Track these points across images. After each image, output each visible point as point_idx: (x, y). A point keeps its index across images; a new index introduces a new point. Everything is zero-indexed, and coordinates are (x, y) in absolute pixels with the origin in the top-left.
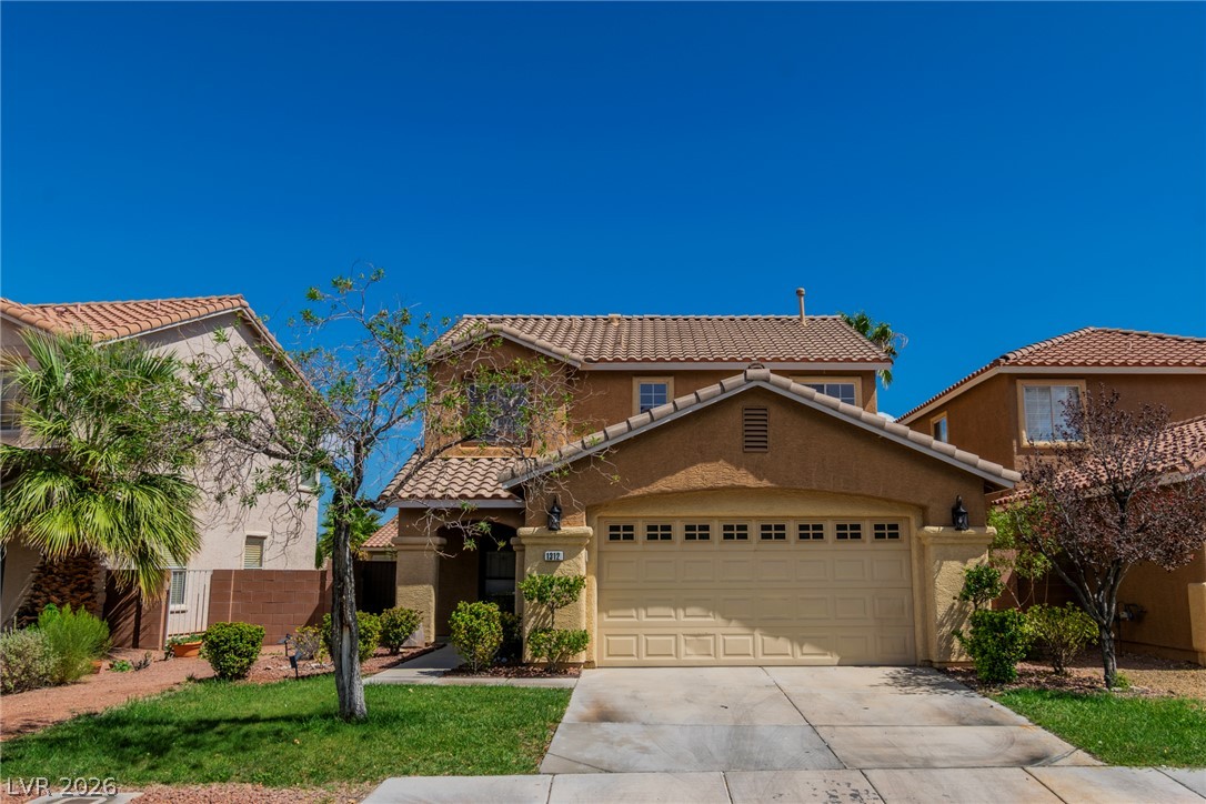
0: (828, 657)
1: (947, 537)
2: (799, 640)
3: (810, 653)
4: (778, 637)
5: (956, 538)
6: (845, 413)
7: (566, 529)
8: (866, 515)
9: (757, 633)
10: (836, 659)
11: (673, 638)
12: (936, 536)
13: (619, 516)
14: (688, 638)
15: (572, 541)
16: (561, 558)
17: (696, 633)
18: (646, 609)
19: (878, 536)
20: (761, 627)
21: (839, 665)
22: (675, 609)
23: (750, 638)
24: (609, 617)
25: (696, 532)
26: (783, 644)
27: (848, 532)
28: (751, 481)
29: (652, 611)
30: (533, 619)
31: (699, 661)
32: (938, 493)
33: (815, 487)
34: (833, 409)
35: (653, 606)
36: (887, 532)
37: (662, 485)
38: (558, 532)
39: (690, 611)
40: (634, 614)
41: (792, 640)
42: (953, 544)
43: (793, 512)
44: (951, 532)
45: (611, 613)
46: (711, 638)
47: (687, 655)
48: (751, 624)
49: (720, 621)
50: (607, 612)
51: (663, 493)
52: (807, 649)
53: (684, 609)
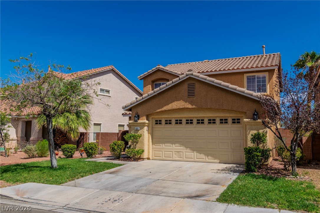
0: (216, 160)
1: (251, 123)
2: (207, 155)
3: (210, 159)
4: (201, 154)
5: (255, 123)
6: (216, 83)
8: (230, 116)
9: (195, 152)
10: (218, 161)
11: (171, 152)
12: (248, 122)
13: (158, 117)
14: (175, 153)
16: (139, 129)
17: (178, 151)
18: (164, 144)
19: (233, 122)
20: (196, 150)
21: (219, 163)
22: (172, 144)
23: (193, 153)
24: (155, 146)
25: (179, 122)
26: (202, 156)
27: (224, 121)
28: (190, 106)
29: (166, 145)
31: (178, 159)
33: (209, 107)
34: (212, 82)
35: (166, 143)
36: (237, 121)
37: (165, 108)
38: (138, 122)
39: (176, 145)
40: (161, 145)
41: (205, 155)
42: (254, 125)
43: (206, 115)
44: (252, 121)
45: (155, 145)
46: (182, 153)
47: (175, 157)
48: (193, 150)
49: (184, 148)
50: (154, 144)
51: (165, 111)
52: (209, 157)
53: (175, 144)
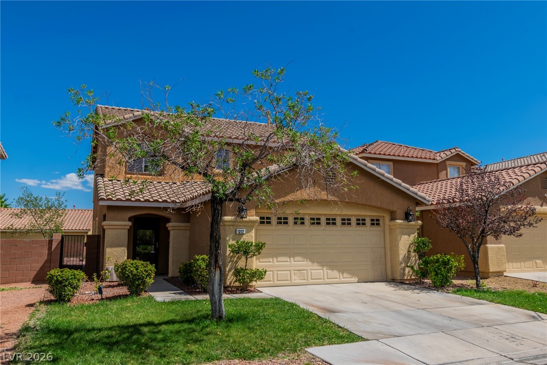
0: (353, 279)
1: (404, 225)
2: (342, 271)
3: (346, 277)
4: (333, 270)
5: (407, 225)
6: (369, 168)
7: (249, 218)
8: (368, 214)
9: (325, 268)
10: (356, 280)
11: (289, 272)
12: (401, 224)
13: (265, 213)
14: (295, 272)
15: (250, 224)
16: (244, 232)
17: (299, 269)
18: (277, 258)
19: (372, 224)
20: (327, 266)
21: (358, 282)
22: (290, 258)
23: (322, 271)
24: (260, 262)
25: (300, 221)
26: (335, 273)
27: (361, 222)
28: (328, 197)
29: (280, 259)
30: (230, 264)
31: (300, 283)
32: (399, 206)
33: (354, 201)
34: (365, 165)
35: (280, 256)
36: (375, 222)
37: (289, 198)
38: (244, 219)
39: (296, 259)
40: (272, 261)
41: (339, 271)
42: (405, 228)
43: (338, 212)
44: (406, 223)
45: (261, 260)
46: (305, 271)
47: (295, 280)
48: (322, 264)
49: (309, 263)
50: (259, 260)
51: (290, 201)
52: (345, 275)
53: (294, 258)
